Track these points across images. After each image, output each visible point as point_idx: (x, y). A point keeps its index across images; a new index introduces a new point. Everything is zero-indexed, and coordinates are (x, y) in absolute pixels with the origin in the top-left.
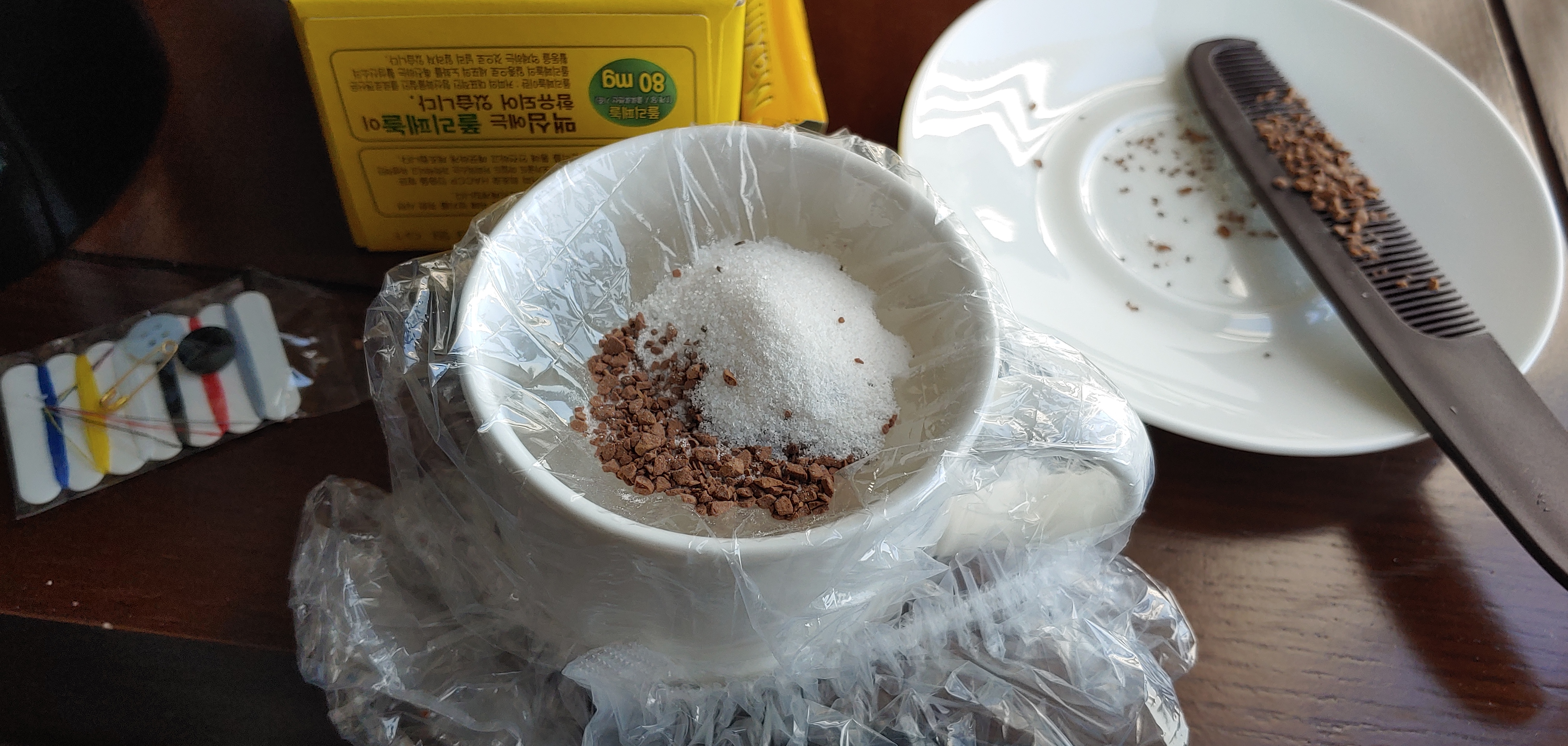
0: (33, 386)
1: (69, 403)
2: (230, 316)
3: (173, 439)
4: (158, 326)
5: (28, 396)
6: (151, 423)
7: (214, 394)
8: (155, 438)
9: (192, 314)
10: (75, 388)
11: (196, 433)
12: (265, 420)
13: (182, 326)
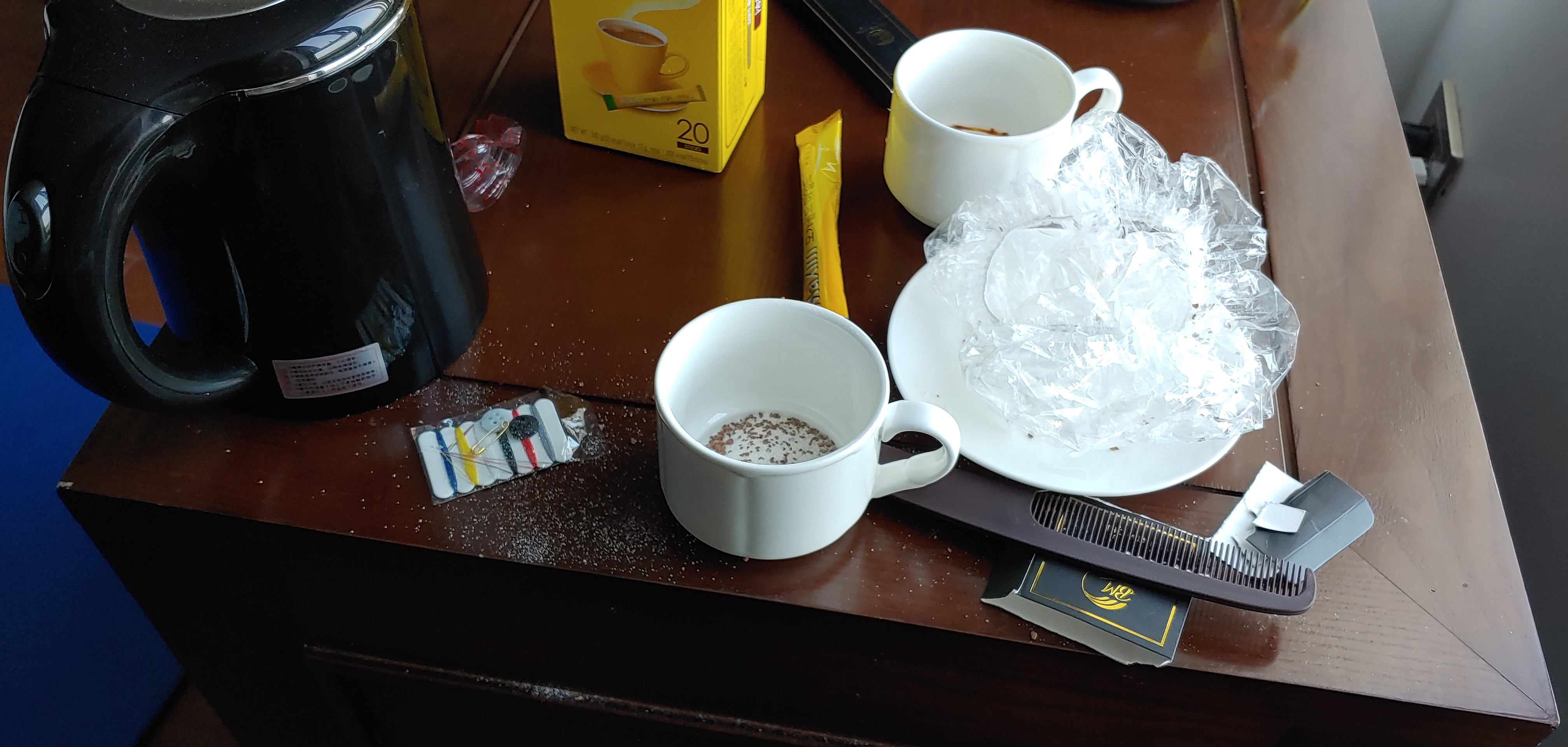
0: (435, 443)
1: (454, 450)
2: (533, 410)
3: (509, 470)
4: (497, 415)
5: (432, 447)
6: (497, 461)
7: (528, 448)
8: (500, 469)
9: (514, 408)
10: (456, 444)
11: (520, 467)
12: (555, 462)
13: (507, 415)
